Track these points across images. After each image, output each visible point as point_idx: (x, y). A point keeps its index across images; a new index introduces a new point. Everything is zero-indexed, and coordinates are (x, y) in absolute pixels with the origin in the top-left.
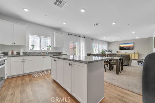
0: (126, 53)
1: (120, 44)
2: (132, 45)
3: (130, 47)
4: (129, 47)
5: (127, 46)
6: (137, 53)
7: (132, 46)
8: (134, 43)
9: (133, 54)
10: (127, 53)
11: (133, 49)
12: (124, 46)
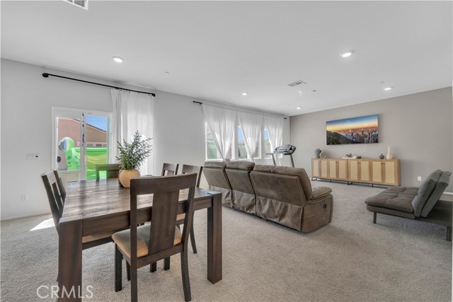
0: (350, 156)
1: (328, 123)
2: (373, 123)
3: (366, 133)
4: (360, 133)
5: (354, 130)
6: (393, 158)
7: (374, 129)
8: (379, 117)
9: (376, 160)
10: (354, 157)
11: (376, 141)
12: (344, 131)
